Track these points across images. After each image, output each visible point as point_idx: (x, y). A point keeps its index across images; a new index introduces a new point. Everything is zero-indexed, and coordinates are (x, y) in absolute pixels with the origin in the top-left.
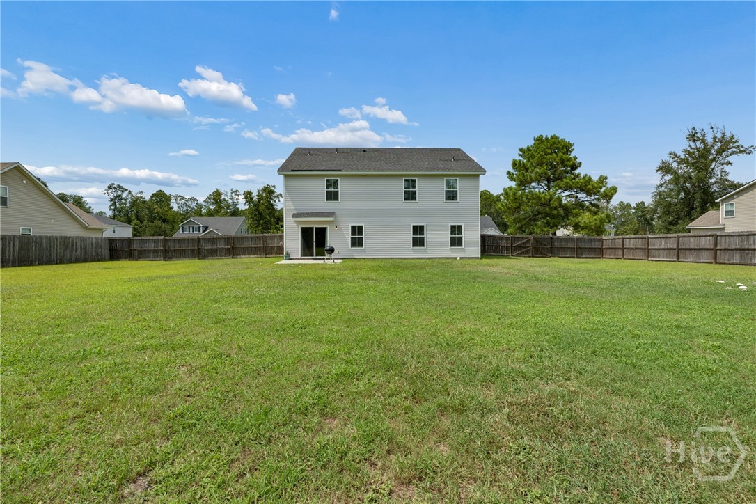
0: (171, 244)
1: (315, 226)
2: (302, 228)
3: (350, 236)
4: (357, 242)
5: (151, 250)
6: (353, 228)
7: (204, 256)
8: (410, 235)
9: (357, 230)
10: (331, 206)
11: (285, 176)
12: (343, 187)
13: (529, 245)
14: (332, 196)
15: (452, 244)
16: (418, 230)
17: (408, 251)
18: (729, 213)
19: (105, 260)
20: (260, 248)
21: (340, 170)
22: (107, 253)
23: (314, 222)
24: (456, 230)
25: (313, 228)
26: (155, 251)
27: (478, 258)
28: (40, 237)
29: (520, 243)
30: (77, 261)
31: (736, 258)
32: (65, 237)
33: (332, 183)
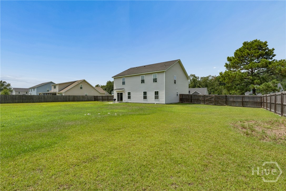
2: (117, 93)
4: (129, 97)
8: (142, 95)
9: (129, 94)
10: (123, 86)
11: (114, 78)
12: (126, 81)
13: (213, 99)
14: (124, 83)
15: (155, 98)
16: (145, 93)
17: (142, 101)
19: (93, 101)
21: (125, 75)
22: (94, 99)
23: (120, 91)
24: (157, 93)
25: (119, 93)
27: (164, 104)
28: (77, 96)
29: (208, 98)
30: (86, 101)
32: (83, 96)
33: (123, 79)
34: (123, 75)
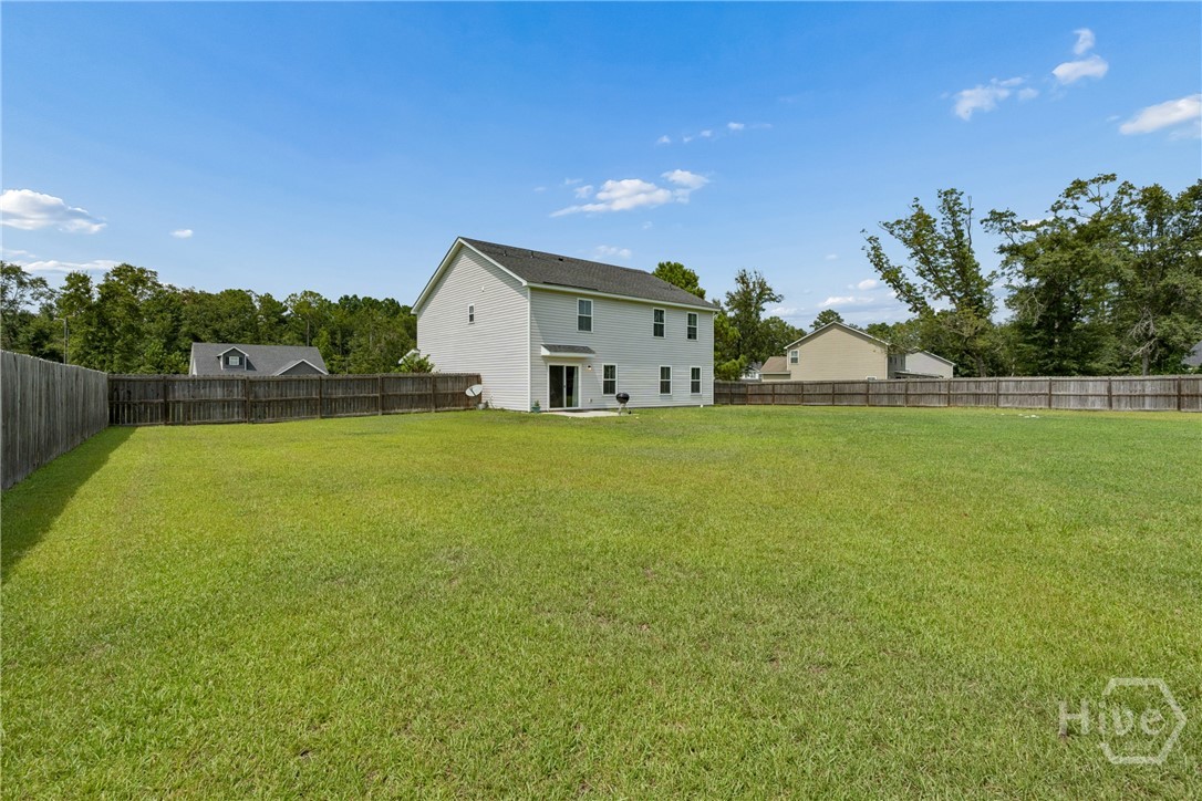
0: (261, 391)
1: (565, 365)
2: (551, 367)
3: (603, 379)
4: (610, 387)
5: (217, 401)
6: (606, 368)
7: (331, 413)
8: (658, 379)
9: (610, 371)
10: (582, 339)
11: (532, 289)
12: (597, 312)
14: (585, 324)
15: (692, 390)
16: (665, 372)
17: (655, 398)
18: (794, 360)
20: (426, 395)
21: (596, 290)
23: (564, 359)
24: (696, 373)
25: (562, 367)
26: (226, 404)
27: (712, 405)
31: (885, 401)
33: (585, 306)
34: (589, 289)
